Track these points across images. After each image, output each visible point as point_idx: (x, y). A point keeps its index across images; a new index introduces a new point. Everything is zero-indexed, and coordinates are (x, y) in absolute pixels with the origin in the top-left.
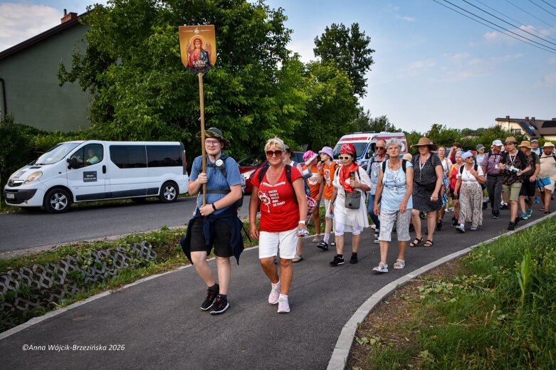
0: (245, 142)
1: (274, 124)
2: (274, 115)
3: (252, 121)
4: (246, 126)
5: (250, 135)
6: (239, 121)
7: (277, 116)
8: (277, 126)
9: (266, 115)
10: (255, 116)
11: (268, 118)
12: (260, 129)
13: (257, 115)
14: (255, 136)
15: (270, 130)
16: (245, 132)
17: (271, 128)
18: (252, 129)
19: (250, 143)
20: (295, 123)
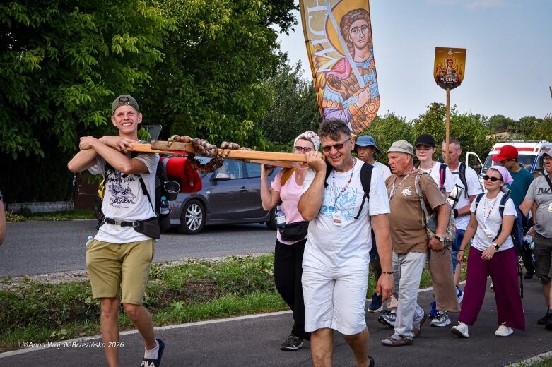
0: (20, 109)
1: (90, 74)
2: (92, 54)
3: (41, 63)
4: (24, 74)
5: (31, 94)
6: (10, 59)
7: (96, 56)
8: (96, 81)
9: (73, 51)
10: (47, 53)
11: (79, 59)
12: (55, 82)
13: (52, 50)
14: (44, 97)
15: (80, 86)
16: (22, 86)
17: (81, 82)
18: (36, 81)
19: (32, 111)
20: (137, 75)
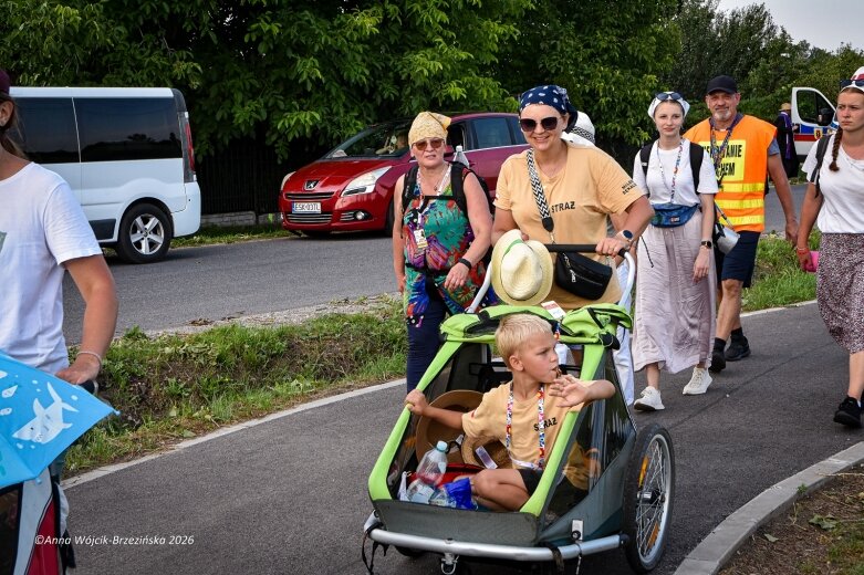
0: (359, 87)
1: (441, 34)
2: (442, 8)
3: (377, 26)
4: (360, 41)
5: (371, 67)
6: (341, 25)
7: (447, 11)
8: (449, 41)
9: (417, 7)
10: (386, 12)
11: (425, 16)
12: (399, 49)
13: (391, 8)
14: (387, 69)
15: (429, 50)
16: (359, 58)
17: (431, 45)
18: (376, 49)
19: (374, 89)
20: (501, 30)
